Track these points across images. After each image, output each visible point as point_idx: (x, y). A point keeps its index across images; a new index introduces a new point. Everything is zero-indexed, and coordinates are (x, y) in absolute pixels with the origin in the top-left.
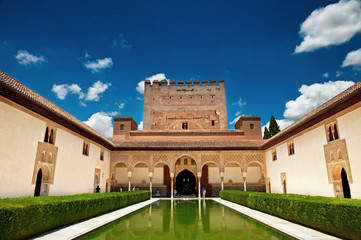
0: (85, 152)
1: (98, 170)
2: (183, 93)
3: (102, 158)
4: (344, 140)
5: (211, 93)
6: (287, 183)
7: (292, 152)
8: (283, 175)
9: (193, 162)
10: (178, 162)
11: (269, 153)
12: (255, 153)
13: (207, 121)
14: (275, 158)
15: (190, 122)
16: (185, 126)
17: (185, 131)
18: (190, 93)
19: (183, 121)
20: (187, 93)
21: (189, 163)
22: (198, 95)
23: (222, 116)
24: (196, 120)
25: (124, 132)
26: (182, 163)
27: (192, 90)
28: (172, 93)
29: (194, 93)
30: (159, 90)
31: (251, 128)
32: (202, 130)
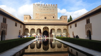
0: (16, 25)
1: (20, 31)
2: (45, 8)
3: (21, 27)
4: (91, 24)
5: (53, 8)
7: (76, 26)
8: (73, 32)
9: (48, 28)
10: (44, 28)
11: (69, 26)
13: (52, 17)
14: (71, 27)
15: (47, 17)
16: (45, 18)
17: (45, 19)
18: (47, 8)
19: (45, 16)
20: (46, 8)
21: (47, 28)
22: (49, 9)
23: (56, 15)
24: (49, 16)
25: (27, 19)
26: (45, 28)
27: (48, 7)
28: (42, 8)
29: (48, 8)
30: (38, 7)
31: (65, 19)
32: (50, 19)
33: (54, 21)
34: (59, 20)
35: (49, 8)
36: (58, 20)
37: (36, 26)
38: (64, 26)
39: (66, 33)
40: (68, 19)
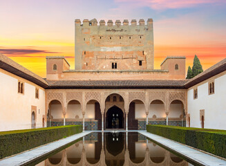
0: (21, 90)
1: (34, 108)
2: (112, 33)
3: (37, 96)
5: (140, 33)
6: (205, 118)
7: (212, 90)
8: (202, 111)
9: (121, 99)
10: (108, 99)
11: (191, 92)
12: (178, 91)
13: (135, 61)
14: (196, 96)
15: (118, 62)
16: (114, 66)
17: (114, 70)
18: (119, 33)
19: (114, 61)
20: (116, 33)
21: (118, 100)
22: (127, 36)
23: (148, 57)
24: (125, 60)
25: (57, 71)
26: (112, 100)
27: (122, 30)
28: (103, 33)
29: (123, 33)
30: (89, 29)
31: (177, 67)
32: (130, 69)
33: (140, 74)
34: (158, 71)
35: (125, 33)
36: (154, 71)
37: (84, 92)
38: (173, 91)
39: (181, 113)
40: (189, 68)
